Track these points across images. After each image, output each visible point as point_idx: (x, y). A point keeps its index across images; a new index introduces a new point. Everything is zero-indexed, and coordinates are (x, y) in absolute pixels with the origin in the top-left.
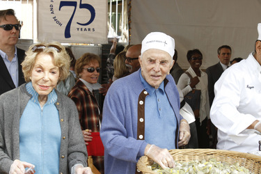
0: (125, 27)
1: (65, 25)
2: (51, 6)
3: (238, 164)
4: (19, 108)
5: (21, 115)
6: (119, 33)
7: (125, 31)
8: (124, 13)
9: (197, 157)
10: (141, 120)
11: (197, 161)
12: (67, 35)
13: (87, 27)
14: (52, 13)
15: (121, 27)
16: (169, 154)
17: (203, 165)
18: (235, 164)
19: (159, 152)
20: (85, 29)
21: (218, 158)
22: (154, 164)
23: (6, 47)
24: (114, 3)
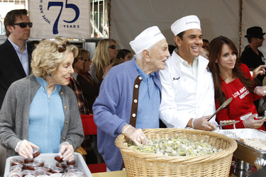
0: (106, 25)
1: (53, 23)
2: (41, 6)
3: (202, 141)
4: (29, 95)
5: (31, 101)
6: (101, 30)
7: (106, 27)
8: (105, 12)
9: (167, 135)
10: (136, 101)
11: (167, 139)
12: (55, 31)
13: (72, 24)
14: (42, 12)
15: (103, 25)
16: (142, 133)
17: (172, 142)
18: (199, 141)
19: (134, 131)
20: (71, 26)
21: (185, 136)
22: (130, 142)
23: (19, 42)
24: (96, 3)
